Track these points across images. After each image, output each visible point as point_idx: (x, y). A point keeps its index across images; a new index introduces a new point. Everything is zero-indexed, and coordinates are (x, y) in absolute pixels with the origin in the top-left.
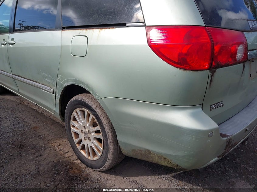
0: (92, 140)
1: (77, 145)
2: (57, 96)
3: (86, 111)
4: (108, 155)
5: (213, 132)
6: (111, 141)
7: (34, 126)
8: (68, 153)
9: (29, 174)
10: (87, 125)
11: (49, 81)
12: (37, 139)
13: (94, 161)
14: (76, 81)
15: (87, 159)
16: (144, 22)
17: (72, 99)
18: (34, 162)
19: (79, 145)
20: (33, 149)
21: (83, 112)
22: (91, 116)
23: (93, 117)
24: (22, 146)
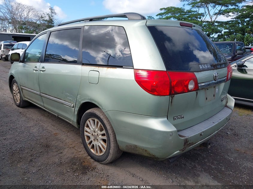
0: (99, 140)
1: (88, 145)
2: (76, 109)
3: (96, 120)
4: (110, 150)
5: (173, 133)
6: (112, 140)
7: (55, 132)
8: (81, 152)
9: (55, 164)
10: (96, 130)
11: (71, 99)
12: (57, 142)
13: (100, 156)
14: (90, 99)
15: (95, 155)
16: (133, 66)
17: (86, 112)
18: (57, 156)
19: (90, 145)
20: (55, 148)
21: (94, 121)
22: (100, 123)
23: (100, 125)
24: (47, 146)
